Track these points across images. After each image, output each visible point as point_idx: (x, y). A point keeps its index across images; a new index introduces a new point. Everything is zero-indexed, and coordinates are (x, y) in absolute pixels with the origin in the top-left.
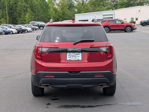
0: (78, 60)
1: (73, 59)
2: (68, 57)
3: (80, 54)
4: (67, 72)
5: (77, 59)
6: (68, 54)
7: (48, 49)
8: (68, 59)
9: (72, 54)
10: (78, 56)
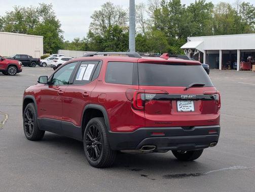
0: (191, 111)
1: (185, 109)
2: (179, 107)
3: (192, 102)
4: (181, 128)
5: (189, 110)
6: (179, 103)
7: (155, 95)
8: (179, 109)
9: (183, 103)
10: (190, 105)
